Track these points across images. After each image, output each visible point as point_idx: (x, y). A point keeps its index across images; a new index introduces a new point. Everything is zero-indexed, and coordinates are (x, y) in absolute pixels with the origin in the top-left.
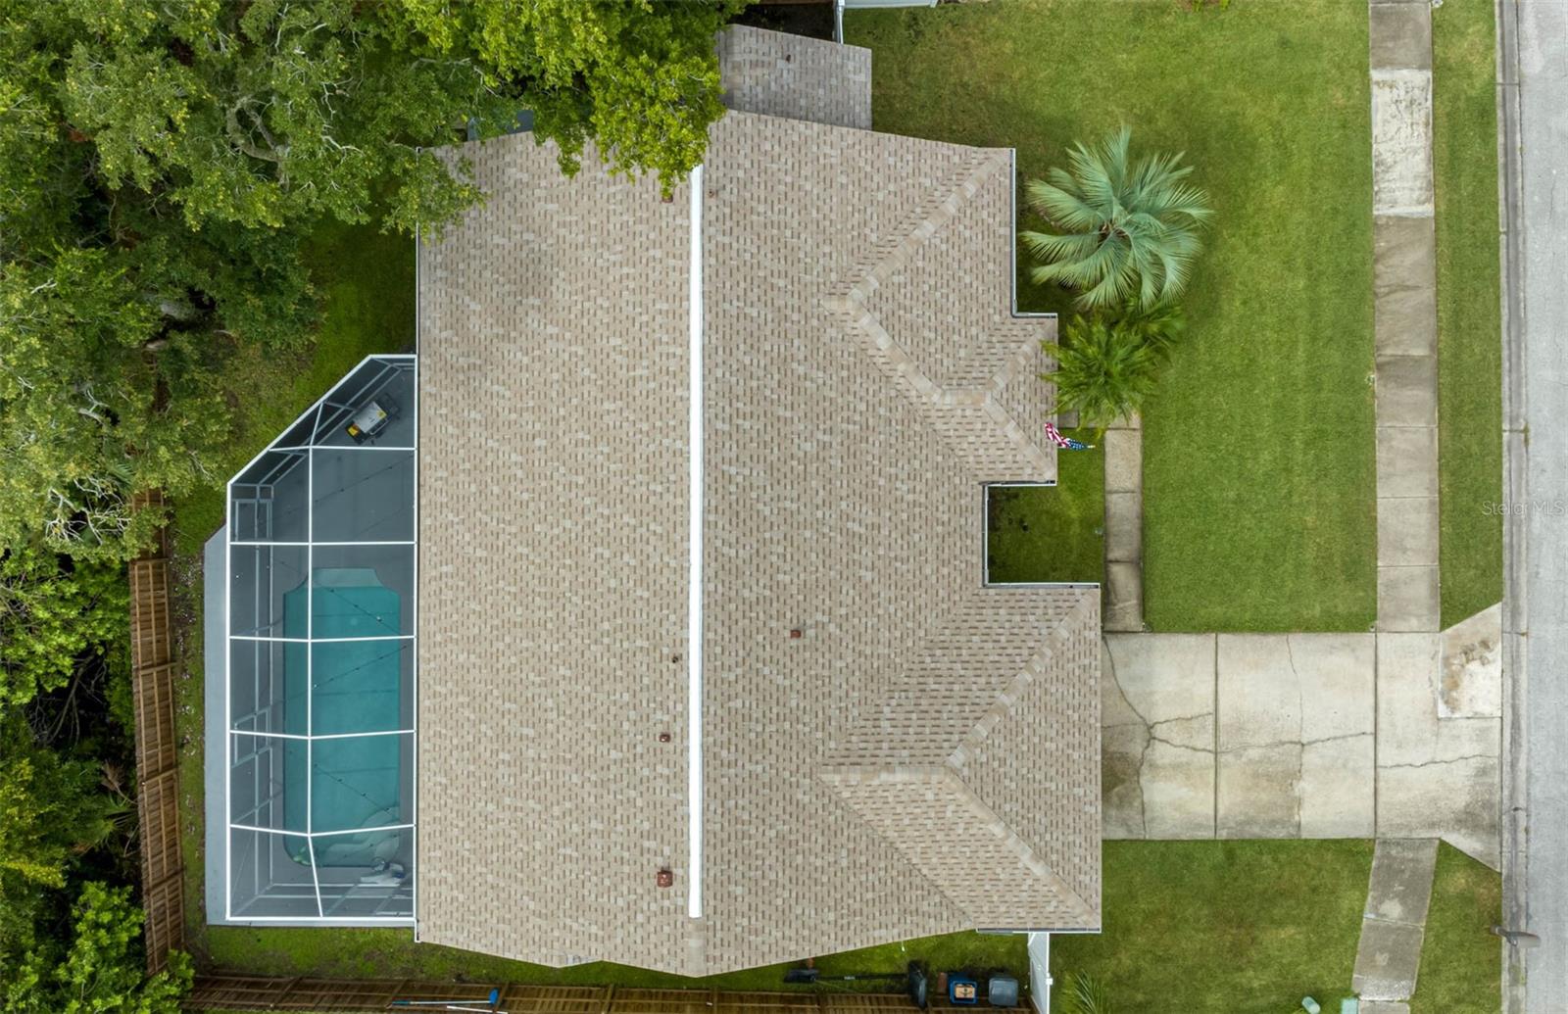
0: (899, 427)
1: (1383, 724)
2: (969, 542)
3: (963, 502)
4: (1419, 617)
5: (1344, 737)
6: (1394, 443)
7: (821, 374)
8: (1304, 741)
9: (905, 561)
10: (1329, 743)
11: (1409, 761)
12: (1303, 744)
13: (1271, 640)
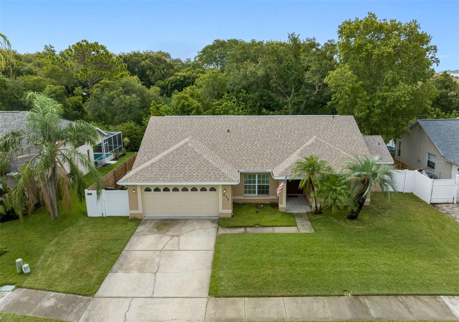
0: (285, 151)
1: (155, 300)
2: (252, 167)
3: (265, 166)
4: (215, 314)
5: (154, 286)
6: (315, 303)
7: (296, 136)
8: (157, 274)
9: (247, 152)
10: (153, 281)
11: (130, 310)
12: (155, 273)
13: (209, 264)
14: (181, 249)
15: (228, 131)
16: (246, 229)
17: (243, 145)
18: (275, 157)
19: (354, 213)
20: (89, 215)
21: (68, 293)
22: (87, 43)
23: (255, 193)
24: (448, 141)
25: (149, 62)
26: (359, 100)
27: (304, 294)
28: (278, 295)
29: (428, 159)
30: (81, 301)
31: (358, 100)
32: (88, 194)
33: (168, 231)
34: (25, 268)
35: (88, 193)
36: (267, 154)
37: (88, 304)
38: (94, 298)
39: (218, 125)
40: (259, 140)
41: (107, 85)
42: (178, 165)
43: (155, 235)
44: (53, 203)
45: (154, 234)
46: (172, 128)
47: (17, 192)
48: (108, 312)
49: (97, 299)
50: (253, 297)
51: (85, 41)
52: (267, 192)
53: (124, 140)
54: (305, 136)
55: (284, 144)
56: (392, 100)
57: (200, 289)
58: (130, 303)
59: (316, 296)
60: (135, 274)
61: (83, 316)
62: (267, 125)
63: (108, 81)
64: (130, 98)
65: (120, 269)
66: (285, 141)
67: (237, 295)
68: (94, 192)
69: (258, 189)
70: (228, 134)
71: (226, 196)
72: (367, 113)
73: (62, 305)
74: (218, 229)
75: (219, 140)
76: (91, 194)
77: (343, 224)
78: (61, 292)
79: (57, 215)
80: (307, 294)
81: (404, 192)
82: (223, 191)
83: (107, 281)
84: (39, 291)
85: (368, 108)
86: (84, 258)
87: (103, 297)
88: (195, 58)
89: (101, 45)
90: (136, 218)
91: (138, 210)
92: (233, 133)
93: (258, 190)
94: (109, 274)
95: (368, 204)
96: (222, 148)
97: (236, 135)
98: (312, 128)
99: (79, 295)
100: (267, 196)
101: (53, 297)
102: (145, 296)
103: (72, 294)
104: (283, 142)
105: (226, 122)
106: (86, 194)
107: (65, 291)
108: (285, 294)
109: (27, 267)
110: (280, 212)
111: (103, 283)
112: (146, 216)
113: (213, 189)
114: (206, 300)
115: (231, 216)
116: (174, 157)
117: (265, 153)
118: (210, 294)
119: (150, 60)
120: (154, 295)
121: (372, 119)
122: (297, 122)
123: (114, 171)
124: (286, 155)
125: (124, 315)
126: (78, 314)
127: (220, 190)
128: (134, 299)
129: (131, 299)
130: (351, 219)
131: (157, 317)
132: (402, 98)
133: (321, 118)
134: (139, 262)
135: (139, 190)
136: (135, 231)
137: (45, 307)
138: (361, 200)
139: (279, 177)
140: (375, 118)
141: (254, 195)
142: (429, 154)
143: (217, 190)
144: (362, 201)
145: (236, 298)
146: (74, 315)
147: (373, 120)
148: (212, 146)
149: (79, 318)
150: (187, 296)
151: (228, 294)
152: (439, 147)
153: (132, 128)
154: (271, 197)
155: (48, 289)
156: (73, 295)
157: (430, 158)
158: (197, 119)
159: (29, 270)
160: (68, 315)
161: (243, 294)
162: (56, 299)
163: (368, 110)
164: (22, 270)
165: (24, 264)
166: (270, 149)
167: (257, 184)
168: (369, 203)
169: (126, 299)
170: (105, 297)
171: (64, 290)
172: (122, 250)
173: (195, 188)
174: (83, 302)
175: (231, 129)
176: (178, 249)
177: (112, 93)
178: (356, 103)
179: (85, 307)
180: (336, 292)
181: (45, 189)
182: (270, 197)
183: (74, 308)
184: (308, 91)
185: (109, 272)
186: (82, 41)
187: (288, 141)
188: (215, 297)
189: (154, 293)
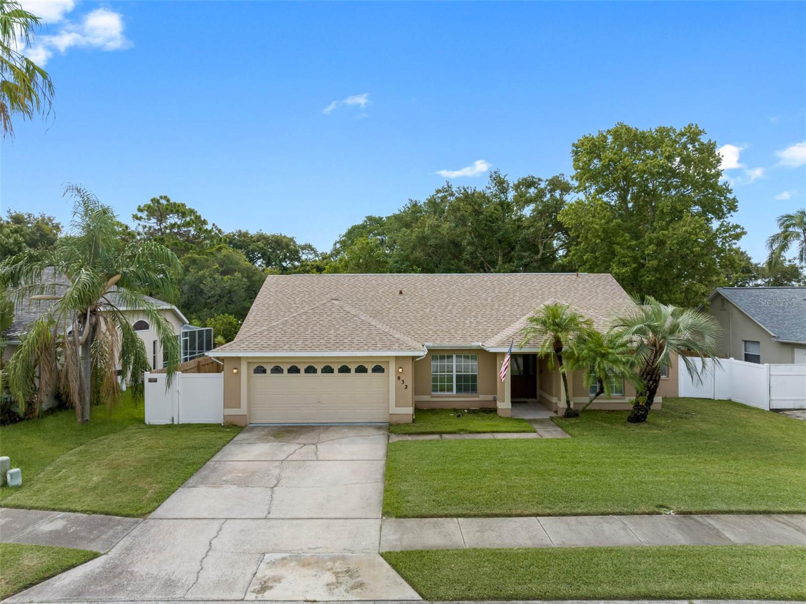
0: (502, 319)
1: (273, 522)
2: (447, 340)
3: (469, 339)
4: (399, 541)
5: (270, 505)
6: (606, 525)
7: (518, 299)
8: (275, 489)
9: (435, 320)
10: (268, 498)
11: (220, 536)
12: (272, 488)
13: (379, 476)
14: (320, 458)
15: (401, 293)
16: (441, 437)
17: (427, 311)
18: (485, 327)
19: (640, 410)
20: (147, 422)
21: (94, 512)
22: (168, 201)
23: (452, 390)
24: (778, 316)
25: (263, 245)
26: (617, 248)
27: (579, 511)
28: (527, 512)
29: (745, 351)
30: (119, 523)
31: (616, 246)
32: (151, 380)
33: (294, 438)
34: (11, 475)
35: (149, 379)
36: (471, 322)
37: (133, 527)
38: (147, 520)
39: (382, 286)
40: (454, 305)
41: (194, 261)
42: (315, 328)
43: (271, 444)
44: (84, 392)
45: (269, 442)
46: (305, 289)
47: (21, 355)
48: (173, 539)
49: (152, 522)
50: (475, 516)
51: (165, 197)
52: (474, 389)
53: (216, 340)
54: (534, 300)
55: (498, 310)
56: (675, 241)
57: (364, 508)
58: (221, 527)
59: (603, 514)
60: (230, 490)
61: (121, 543)
62: (466, 286)
63: (196, 256)
64: (230, 279)
65: (201, 483)
66: (499, 306)
67: (441, 513)
68: (162, 377)
69: (457, 382)
70: (401, 297)
71: (403, 381)
72: (634, 268)
73: (78, 528)
74: (389, 436)
75: (386, 304)
76: (155, 380)
77: (623, 428)
78: (78, 511)
79: (87, 417)
80: (585, 511)
81: (716, 399)
82: (397, 371)
83: (174, 497)
84: (34, 511)
85: (635, 259)
86: (132, 468)
87: (166, 519)
88: (336, 244)
89: (190, 209)
90: (234, 423)
91: (240, 408)
92: (409, 296)
93: (457, 385)
94: (180, 489)
95: (659, 407)
96: (391, 315)
97: (415, 298)
98: (544, 290)
99: (117, 515)
100: (474, 394)
101: (61, 518)
102: (251, 517)
103: (101, 514)
104: (496, 306)
105: (397, 281)
106: (146, 381)
107: (89, 509)
108: (540, 512)
109: (16, 473)
110: (500, 417)
111: (167, 500)
112: (254, 422)
113: (378, 369)
114: (379, 521)
115: (411, 420)
116: (308, 318)
117: (467, 322)
118: (386, 514)
119: (265, 242)
120: (270, 516)
121: (643, 278)
122: (517, 282)
123: (199, 362)
124: (504, 323)
125: (208, 543)
126: (110, 541)
127: (392, 369)
128: (228, 521)
129: (223, 521)
130: (635, 422)
131: (276, 545)
132: (693, 236)
133: (556, 276)
134: (240, 475)
135: (244, 367)
136: (232, 439)
137: (42, 532)
138: (651, 383)
139: (498, 346)
140: (648, 277)
141: (450, 393)
142: (746, 342)
143: (385, 371)
144: (653, 384)
145: (439, 519)
146: (101, 542)
147: (644, 280)
148: (374, 312)
149: (111, 547)
150: (338, 516)
151: (424, 511)
152: (764, 324)
153: (230, 323)
154: (482, 397)
155: (52, 507)
156: (102, 516)
157: (747, 350)
158: (346, 278)
159: (19, 481)
160: (90, 542)
161: (453, 512)
162: (67, 521)
163: (635, 263)
164: (6, 478)
165: (11, 469)
166: (476, 317)
167: (455, 373)
168: (660, 405)
169: (212, 521)
170: (168, 519)
171: (85, 508)
172: (208, 460)
173: (346, 366)
174: (122, 525)
175: (405, 291)
176: (315, 459)
177: (201, 273)
178: (614, 254)
179: (125, 532)
180: (643, 508)
181: (74, 360)
182: (478, 397)
183: (102, 533)
184: (527, 254)
185: (179, 487)
186: (161, 197)
187: (505, 306)
188: (397, 517)
189: (271, 513)
